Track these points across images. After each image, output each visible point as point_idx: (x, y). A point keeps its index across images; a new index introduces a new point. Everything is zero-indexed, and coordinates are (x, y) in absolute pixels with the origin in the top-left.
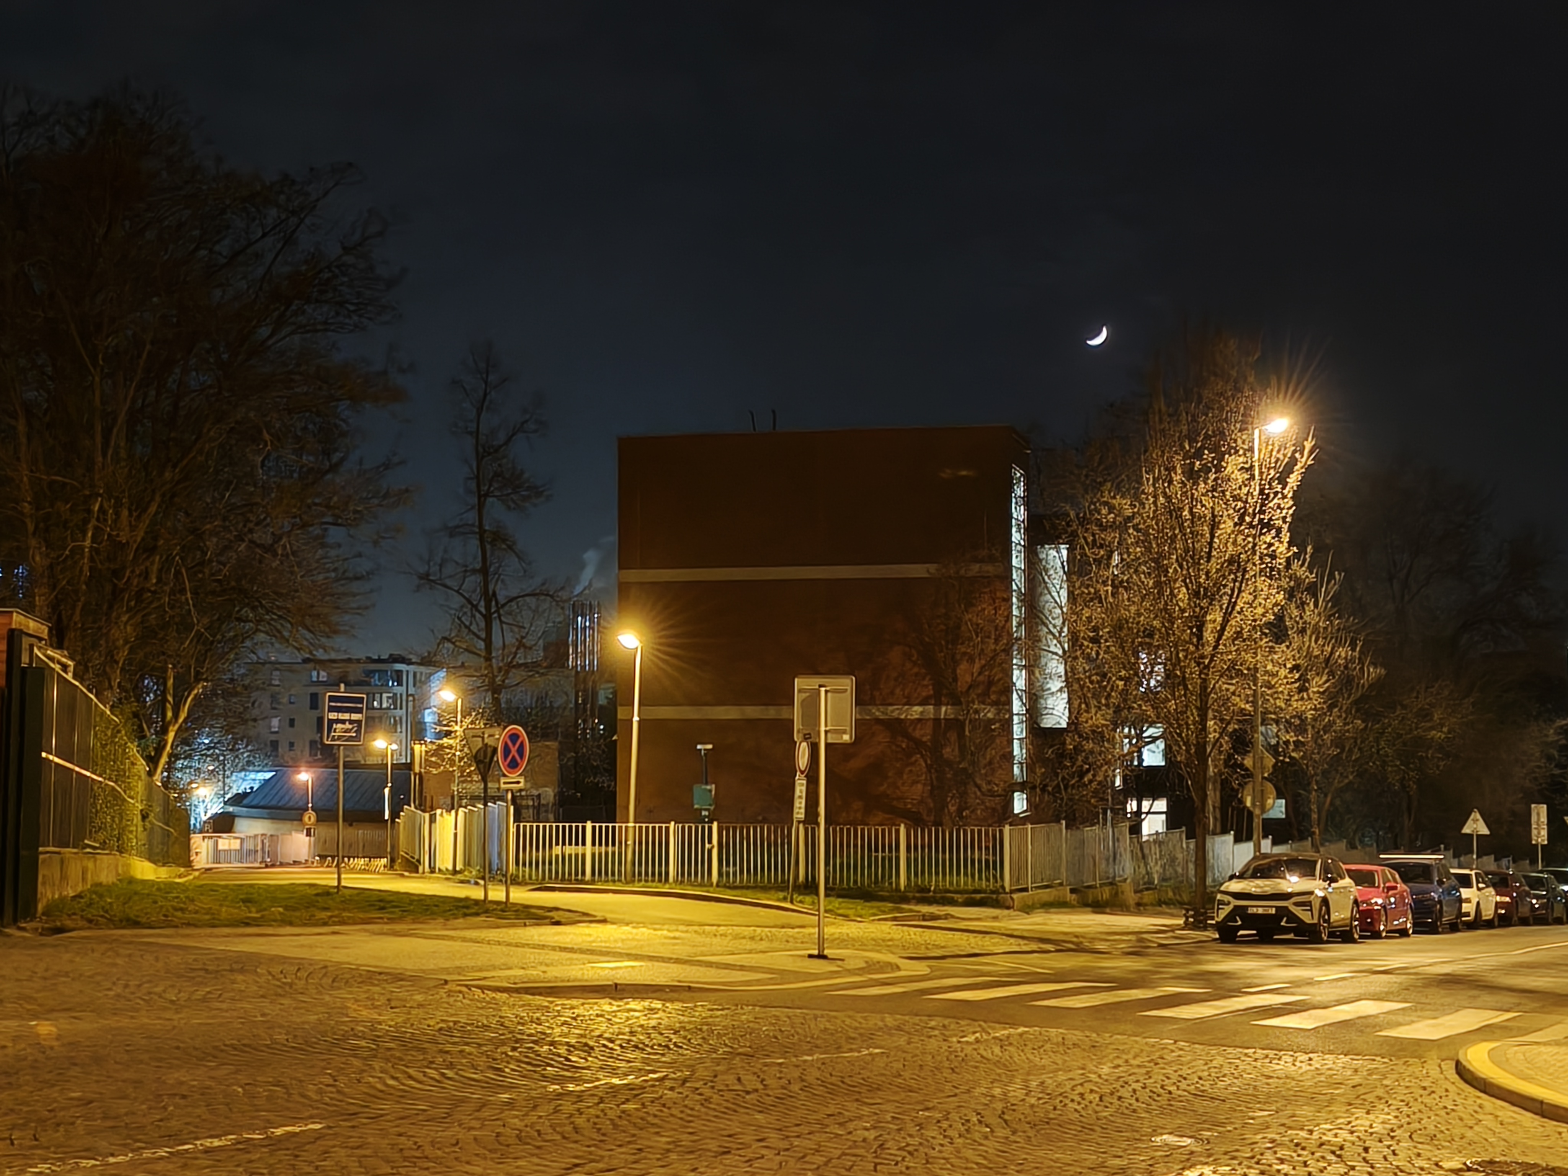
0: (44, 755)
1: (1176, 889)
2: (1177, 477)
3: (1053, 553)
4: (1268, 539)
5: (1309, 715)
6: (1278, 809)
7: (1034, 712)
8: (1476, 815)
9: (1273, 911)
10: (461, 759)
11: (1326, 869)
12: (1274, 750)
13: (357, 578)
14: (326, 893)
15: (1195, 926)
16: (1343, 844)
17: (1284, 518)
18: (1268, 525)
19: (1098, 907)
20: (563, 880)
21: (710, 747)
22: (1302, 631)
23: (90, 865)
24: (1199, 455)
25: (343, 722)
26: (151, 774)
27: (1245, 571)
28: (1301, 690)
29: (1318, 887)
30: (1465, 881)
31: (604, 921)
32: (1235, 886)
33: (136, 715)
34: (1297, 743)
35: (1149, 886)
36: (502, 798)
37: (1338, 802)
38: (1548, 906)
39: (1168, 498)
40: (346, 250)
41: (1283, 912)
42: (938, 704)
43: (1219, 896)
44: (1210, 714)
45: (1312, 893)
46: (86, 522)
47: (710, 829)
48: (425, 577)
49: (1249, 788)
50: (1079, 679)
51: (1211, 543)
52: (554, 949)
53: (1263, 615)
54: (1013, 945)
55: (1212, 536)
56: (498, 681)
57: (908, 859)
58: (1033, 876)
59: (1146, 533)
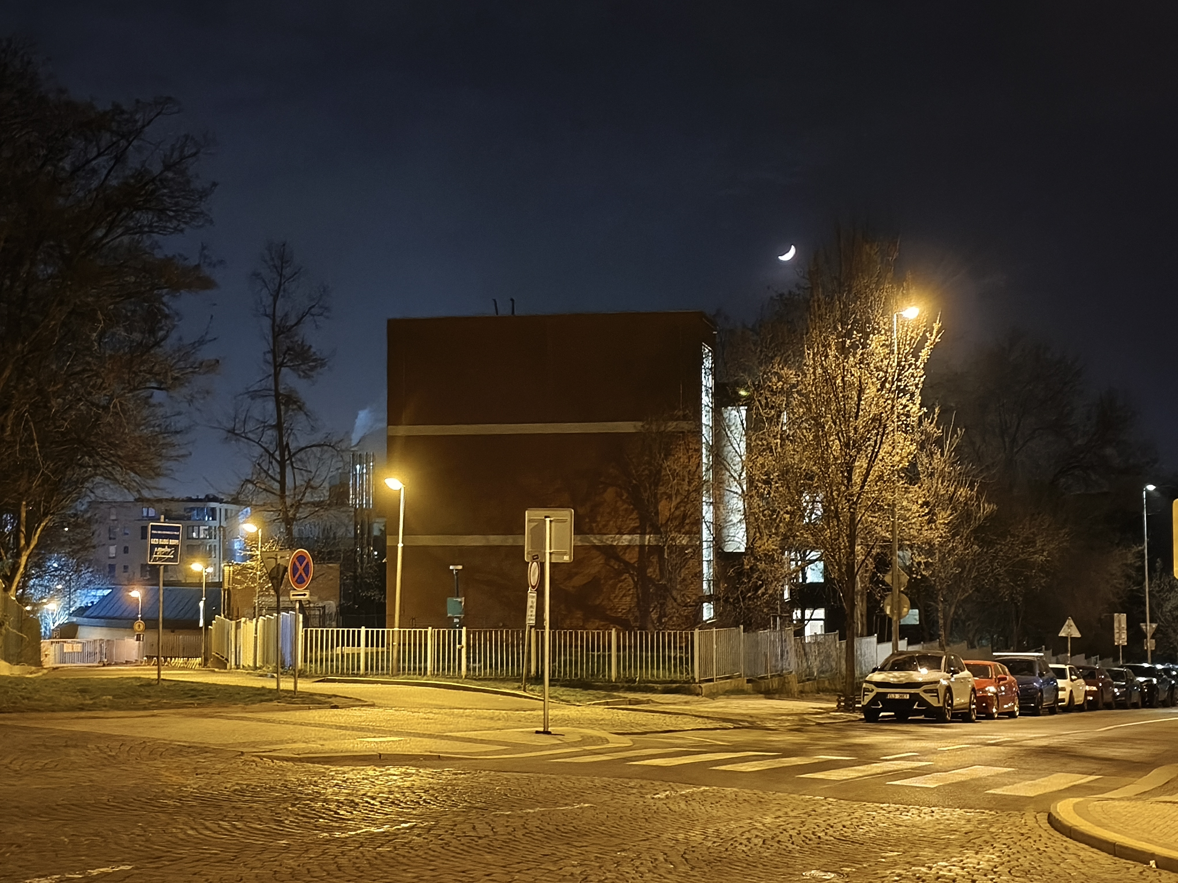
1: (831, 680)
2: (832, 353)
3: (734, 412)
4: (904, 401)
5: (937, 541)
6: (912, 617)
7: (718, 541)
8: (1070, 622)
9: (908, 697)
10: (261, 577)
11: (949, 663)
12: (909, 570)
13: (177, 432)
14: (148, 684)
15: (846, 709)
16: (965, 644)
17: (916, 385)
18: (903, 391)
19: (769, 694)
20: (342, 674)
21: (460, 567)
22: (931, 475)
24: (849, 334)
25: (163, 546)
26: (6, 590)
27: (885, 427)
28: (930, 522)
29: (943, 678)
30: (1061, 674)
31: (374, 706)
32: (878, 677)
34: (927, 564)
35: (810, 677)
36: (293, 609)
37: (960, 611)
38: (1127, 693)
39: (825, 370)
40: (167, 167)
41: (915, 697)
42: (643, 533)
43: (865, 685)
44: (859, 541)
45: (937, 682)
47: (460, 632)
48: (232, 431)
49: (888, 600)
50: (754, 514)
51: (858, 405)
52: (332, 727)
53: (900, 462)
54: (700, 723)
55: (860, 399)
56: (290, 514)
57: (618, 657)
58: (718, 670)
59: (807, 397)
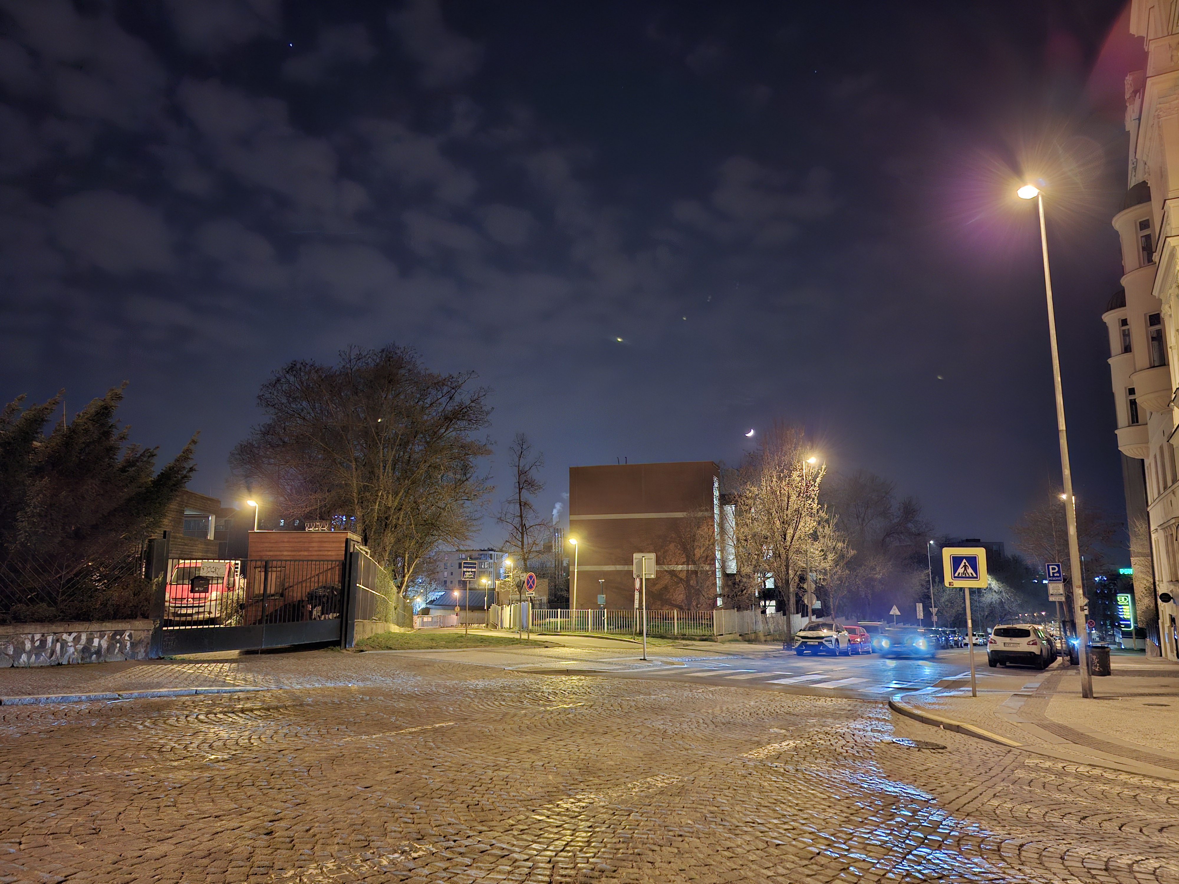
0: (358, 585)
1: (780, 635)
2: (774, 480)
3: (729, 508)
4: (809, 502)
5: (828, 568)
6: (818, 605)
7: (723, 568)
8: (895, 607)
9: (817, 643)
10: (512, 586)
11: (837, 627)
12: (815, 582)
13: (475, 520)
14: (461, 636)
15: (787, 649)
16: (844, 618)
17: (815, 495)
18: (809, 497)
19: (750, 641)
20: (549, 631)
21: (603, 581)
22: (824, 537)
23: (374, 626)
24: (782, 471)
25: (469, 572)
26: (398, 593)
27: (801, 514)
28: (824, 559)
29: (835, 635)
31: (564, 646)
32: (802, 634)
33: (393, 571)
34: (824, 579)
35: (769, 634)
36: (527, 601)
37: (841, 602)
39: (772, 488)
40: (472, 401)
41: (821, 644)
42: (688, 564)
43: (796, 638)
44: (790, 568)
45: (832, 637)
46: (376, 499)
47: (604, 612)
48: (500, 519)
49: (806, 596)
50: (740, 555)
51: (788, 504)
52: (545, 657)
53: (809, 531)
55: (788, 501)
56: (526, 557)
57: (678, 623)
58: (725, 630)
59: (763, 500)
